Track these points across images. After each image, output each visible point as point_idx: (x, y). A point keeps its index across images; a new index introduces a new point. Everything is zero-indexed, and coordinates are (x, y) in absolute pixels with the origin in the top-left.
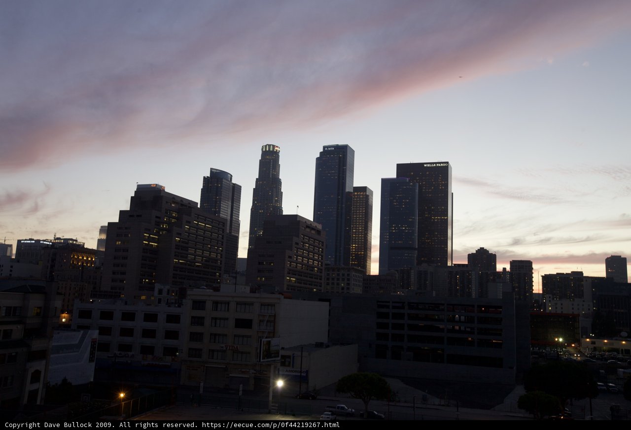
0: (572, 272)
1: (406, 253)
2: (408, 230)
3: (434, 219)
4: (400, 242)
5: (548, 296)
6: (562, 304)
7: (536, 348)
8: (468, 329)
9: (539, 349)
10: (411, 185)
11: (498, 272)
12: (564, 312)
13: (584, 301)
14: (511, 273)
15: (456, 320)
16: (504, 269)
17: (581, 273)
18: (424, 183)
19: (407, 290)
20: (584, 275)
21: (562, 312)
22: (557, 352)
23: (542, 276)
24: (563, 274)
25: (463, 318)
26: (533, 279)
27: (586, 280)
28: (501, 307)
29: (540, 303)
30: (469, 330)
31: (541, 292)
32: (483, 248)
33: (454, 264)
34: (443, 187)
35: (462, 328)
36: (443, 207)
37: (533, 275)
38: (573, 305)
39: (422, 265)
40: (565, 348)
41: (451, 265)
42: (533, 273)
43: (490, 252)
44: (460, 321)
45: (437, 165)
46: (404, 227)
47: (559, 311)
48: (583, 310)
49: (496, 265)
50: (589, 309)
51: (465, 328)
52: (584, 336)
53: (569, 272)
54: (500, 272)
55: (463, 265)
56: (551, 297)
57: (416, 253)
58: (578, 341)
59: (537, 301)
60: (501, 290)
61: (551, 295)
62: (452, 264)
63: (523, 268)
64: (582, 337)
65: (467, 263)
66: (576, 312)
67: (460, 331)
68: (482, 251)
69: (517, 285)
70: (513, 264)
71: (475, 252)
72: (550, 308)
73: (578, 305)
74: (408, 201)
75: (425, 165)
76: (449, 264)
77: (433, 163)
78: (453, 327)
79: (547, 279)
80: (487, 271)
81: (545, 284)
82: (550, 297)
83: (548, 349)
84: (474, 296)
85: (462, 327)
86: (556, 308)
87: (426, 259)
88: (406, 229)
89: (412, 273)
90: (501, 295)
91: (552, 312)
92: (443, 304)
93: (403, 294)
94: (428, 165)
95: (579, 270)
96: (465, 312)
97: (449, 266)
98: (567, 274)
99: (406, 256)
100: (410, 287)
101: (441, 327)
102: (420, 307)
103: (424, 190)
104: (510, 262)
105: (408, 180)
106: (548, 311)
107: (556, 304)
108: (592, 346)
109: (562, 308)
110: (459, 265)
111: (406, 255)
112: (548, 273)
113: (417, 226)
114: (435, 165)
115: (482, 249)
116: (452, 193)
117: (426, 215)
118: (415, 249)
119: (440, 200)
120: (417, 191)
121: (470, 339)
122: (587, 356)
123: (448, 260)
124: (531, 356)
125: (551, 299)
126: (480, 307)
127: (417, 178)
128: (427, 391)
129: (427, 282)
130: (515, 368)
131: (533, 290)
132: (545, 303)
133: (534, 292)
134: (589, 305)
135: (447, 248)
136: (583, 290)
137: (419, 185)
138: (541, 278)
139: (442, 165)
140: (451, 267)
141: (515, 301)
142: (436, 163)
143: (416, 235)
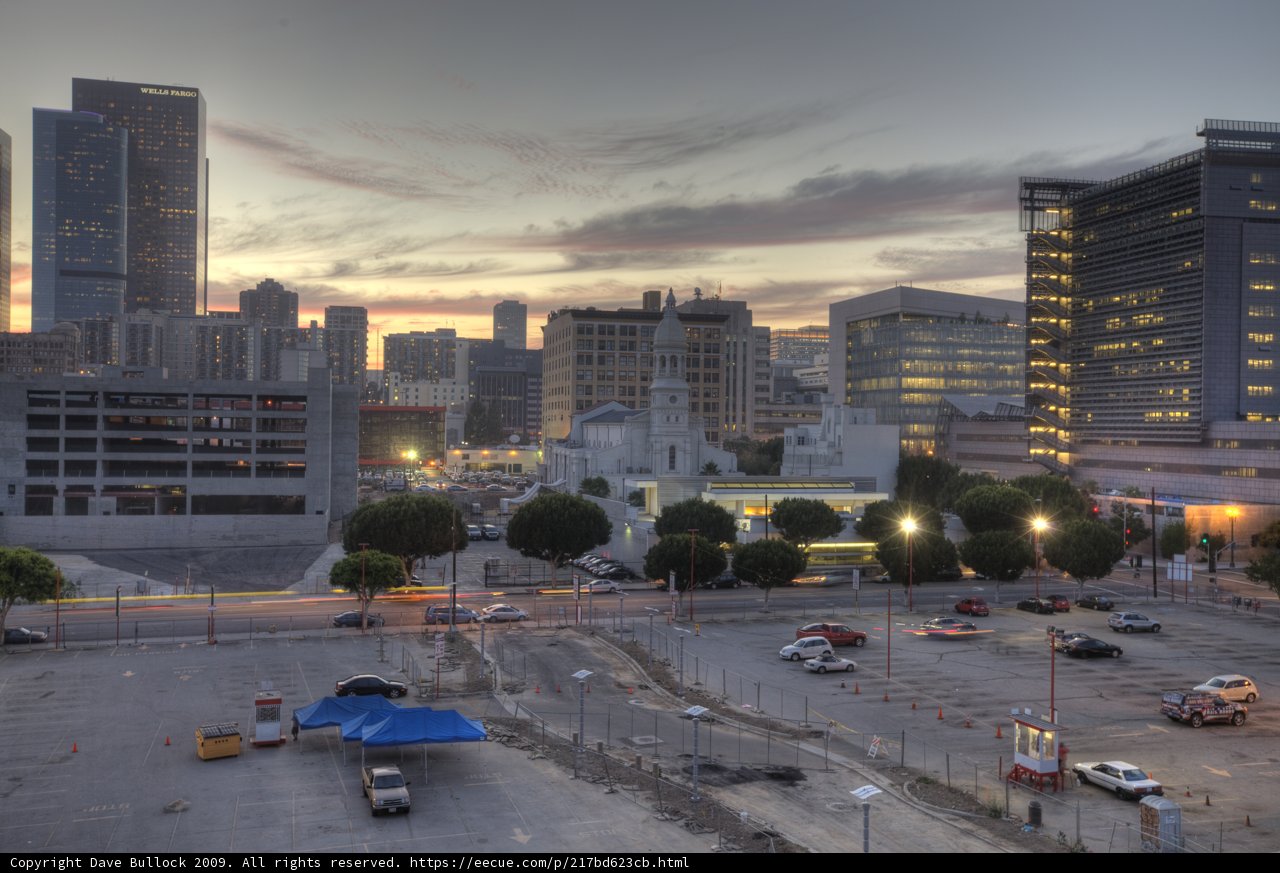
0: (439, 330)
1: (100, 286)
2: (104, 233)
3: (166, 213)
4: (83, 260)
5: (392, 374)
6: (417, 390)
7: (368, 472)
8: (236, 444)
9: (373, 474)
10: (110, 133)
11: (302, 329)
12: (420, 405)
13: (454, 383)
14: (326, 332)
15: (213, 426)
16: (314, 323)
17: (452, 332)
18: (142, 130)
19: (102, 366)
20: (458, 336)
21: (417, 404)
22: (405, 477)
23: (384, 338)
24: (421, 333)
25: (227, 423)
26: (368, 344)
27: (461, 345)
28: (304, 398)
29: (379, 389)
30: (239, 444)
31: (381, 368)
32: (272, 280)
33: (211, 313)
34: (187, 145)
35: (226, 443)
36: (186, 189)
37: (369, 336)
38: (436, 390)
39: (138, 312)
40: (420, 469)
41: (202, 313)
42: (367, 331)
43: (286, 289)
44: (221, 429)
45: (173, 92)
46: (93, 226)
47: (412, 403)
48: (452, 398)
49: (297, 315)
50: (462, 398)
51: (232, 441)
52: (452, 446)
53: (433, 329)
54: (305, 329)
55: (230, 315)
56: (399, 377)
57: (123, 287)
58: (441, 456)
59: (373, 385)
60: (307, 365)
61: (398, 374)
62: (205, 311)
63: (349, 320)
64: (448, 448)
65: (238, 311)
66: (440, 404)
67: (220, 448)
68: (270, 285)
69: (337, 355)
70: (333, 313)
71: (255, 288)
72: (396, 398)
73: (445, 390)
74: (102, 167)
75: (144, 90)
76: (199, 311)
77: (164, 88)
78: (207, 441)
79: (393, 343)
80: (279, 327)
81: (388, 354)
82: (396, 377)
83: (389, 473)
84: (250, 376)
85: (224, 440)
86: (407, 397)
87: (147, 299)
88: (98, 232)
89: (114, 330)
90: (306, 374)
91: (400, 405)
92: (186, 395)
93: (93, 375)
94: (151, 91)
95: (450, 327)
96: (232, 409)
97: (200, 317)
98: (429, 333)
99: (100, 292)
100: (111, 360)
101: (180, 441)
102: (132, 402)
103: (140, 147)
104: (326, 309)
105: (101, 118)
106: (391, 404)
107: (407, 389)
108: (464, 463)
109: (417, 397)
110: (221, 315)
111: (98, 289)
112: (395, 332)
113: (126, 227)
114: (166, 92)
115: (269, 281)
116: (207, 160)
117: (147, 204)
118: (119, 276)
119: (180, 172)
120: (125, 146)
121: (241, 463)
122: (454, 481)
123: (198, 302)
124: (359, 489)
125: (398, 381)
126: (263, 398)
127: (125, 118)
128: (146, 574)
129: (151, 349)
130: (327, 512)
131: (366, 364)
132: (387, 388)
133: (368, 368)
134: (463, 391)
135: (195, 276)
136: (454, 363)
137: (130, 133)
138: (382, 341)
139: (183, 93)
140: (203, 317)
141: (331, 386)
142: (170, 88)
143: (124, 245)
